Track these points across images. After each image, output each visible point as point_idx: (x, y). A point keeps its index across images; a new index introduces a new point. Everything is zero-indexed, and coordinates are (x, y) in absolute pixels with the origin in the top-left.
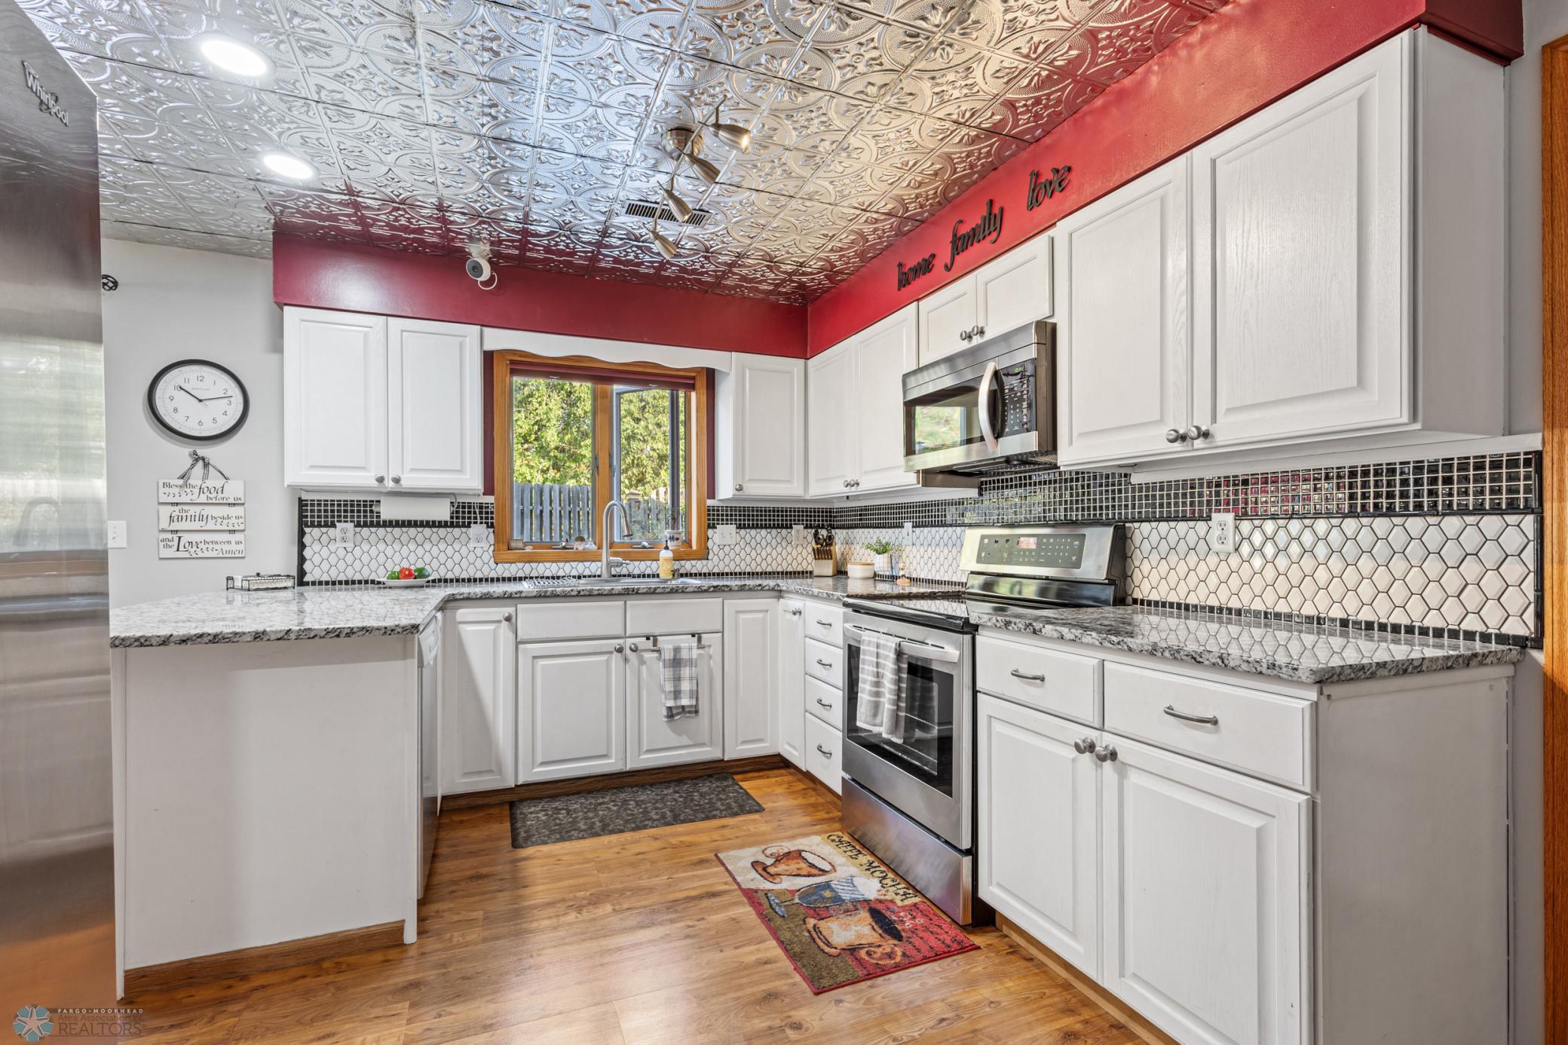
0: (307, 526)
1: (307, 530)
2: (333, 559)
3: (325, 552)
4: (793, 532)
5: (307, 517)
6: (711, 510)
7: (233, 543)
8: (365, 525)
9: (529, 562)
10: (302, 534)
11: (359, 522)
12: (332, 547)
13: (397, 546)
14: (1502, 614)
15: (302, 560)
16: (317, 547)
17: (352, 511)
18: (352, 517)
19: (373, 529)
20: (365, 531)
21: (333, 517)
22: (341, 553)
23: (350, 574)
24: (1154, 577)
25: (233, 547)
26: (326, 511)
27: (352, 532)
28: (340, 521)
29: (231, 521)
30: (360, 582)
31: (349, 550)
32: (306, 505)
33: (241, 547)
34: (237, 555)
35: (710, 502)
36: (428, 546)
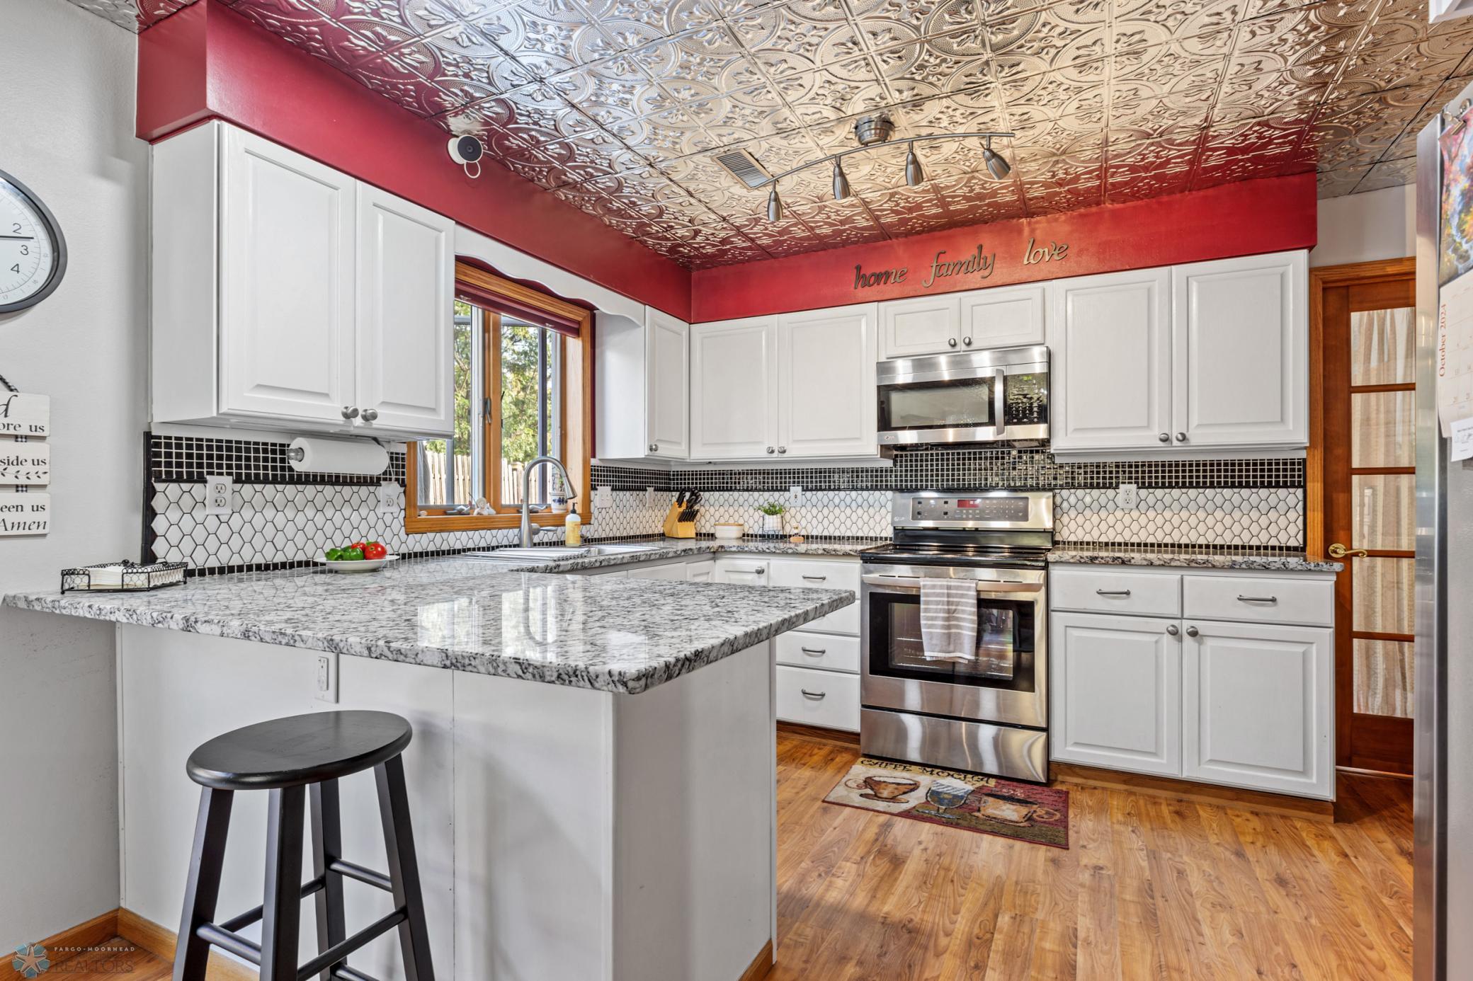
0: (159, 480)
1: (159, 487)
2: (199, 534)
3: (187, 523)
4: (647, 493)
5: (159, 464)
6: (594, 469)
7: (27, 508)
8: (248, 480)
9: (441, 531)
10: (150, 493)
11: (239, 475)
12: (199, 514)
13: (290, 513)
14: (1287, 537)
15: (149, 536)
16: (174, 515)
17: (229, 458)
18: (229, 467)
19: (258, 487)
20: (247, 489)
21: (200, 465)
22: (212, 523)
23: (225, 558)
24: (1073, 525)
25: (28, 516)
26: (189, 456)
27: (229, 491)
28: (211, 473)
29: (23, 469)
30: (240, 569)
31: (223, 518)
32: (158, 445)
33: (40, 516)
34: (34, 531)
35: (594, 462)
36: (329, 512)
